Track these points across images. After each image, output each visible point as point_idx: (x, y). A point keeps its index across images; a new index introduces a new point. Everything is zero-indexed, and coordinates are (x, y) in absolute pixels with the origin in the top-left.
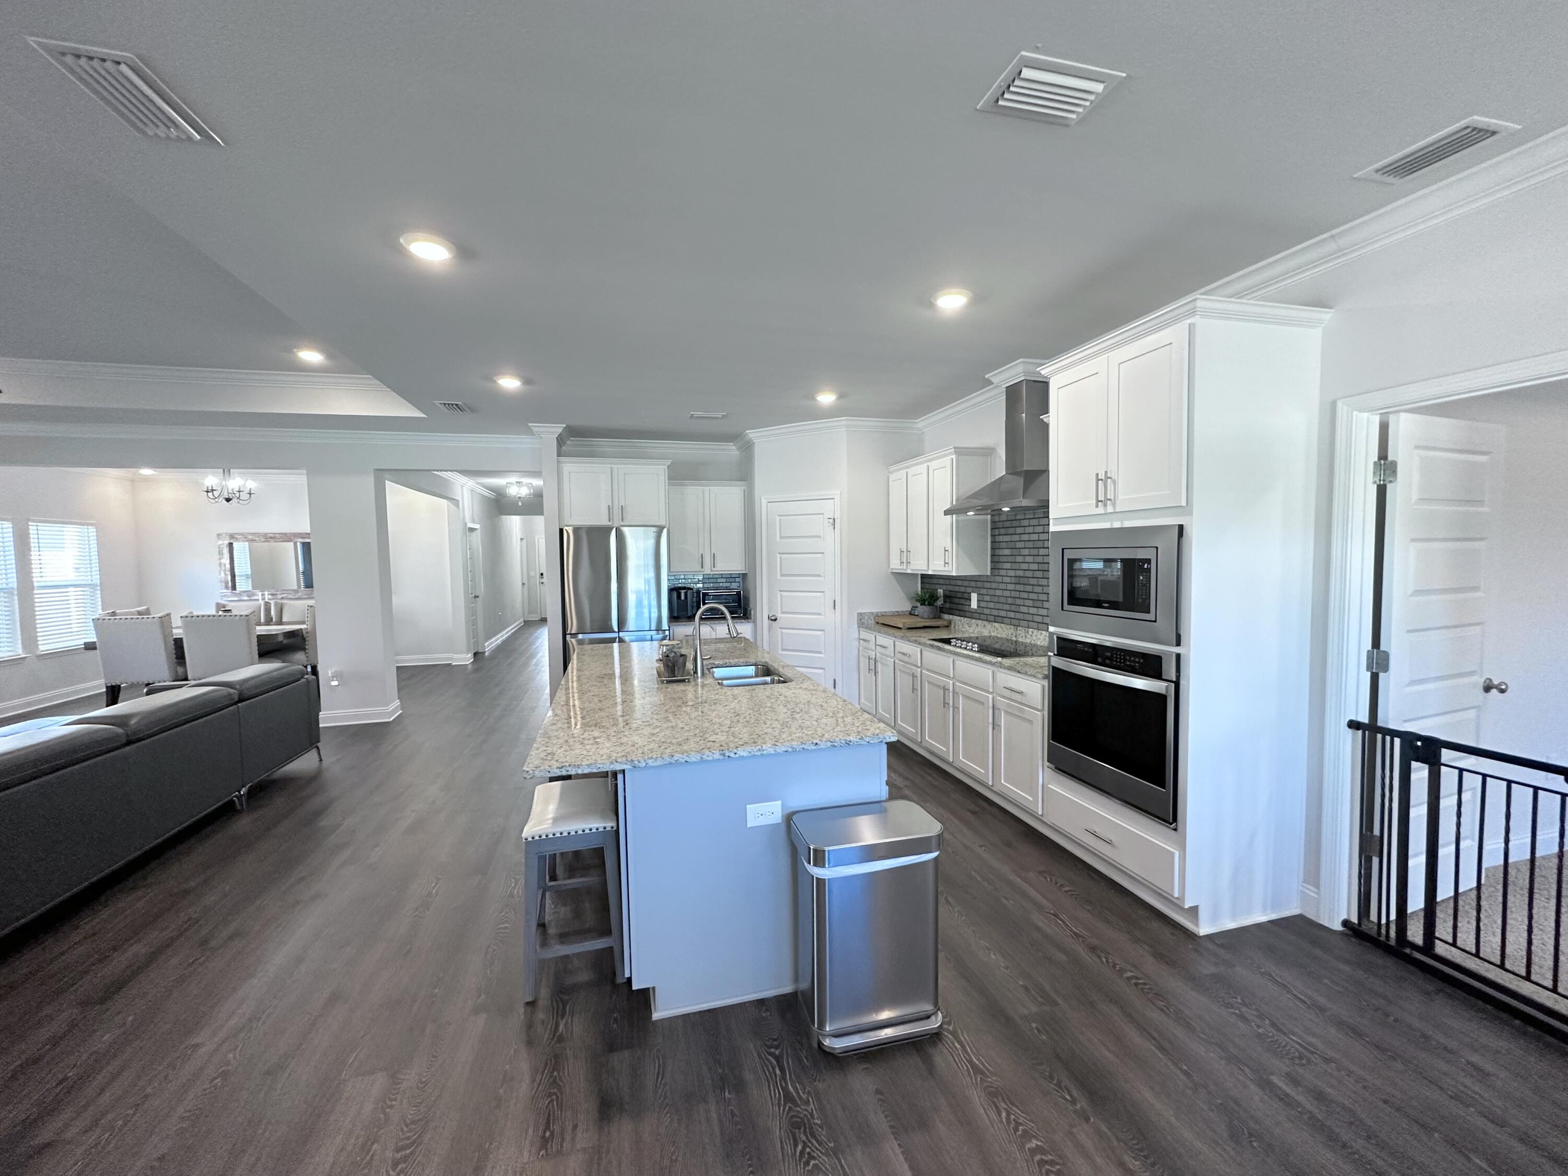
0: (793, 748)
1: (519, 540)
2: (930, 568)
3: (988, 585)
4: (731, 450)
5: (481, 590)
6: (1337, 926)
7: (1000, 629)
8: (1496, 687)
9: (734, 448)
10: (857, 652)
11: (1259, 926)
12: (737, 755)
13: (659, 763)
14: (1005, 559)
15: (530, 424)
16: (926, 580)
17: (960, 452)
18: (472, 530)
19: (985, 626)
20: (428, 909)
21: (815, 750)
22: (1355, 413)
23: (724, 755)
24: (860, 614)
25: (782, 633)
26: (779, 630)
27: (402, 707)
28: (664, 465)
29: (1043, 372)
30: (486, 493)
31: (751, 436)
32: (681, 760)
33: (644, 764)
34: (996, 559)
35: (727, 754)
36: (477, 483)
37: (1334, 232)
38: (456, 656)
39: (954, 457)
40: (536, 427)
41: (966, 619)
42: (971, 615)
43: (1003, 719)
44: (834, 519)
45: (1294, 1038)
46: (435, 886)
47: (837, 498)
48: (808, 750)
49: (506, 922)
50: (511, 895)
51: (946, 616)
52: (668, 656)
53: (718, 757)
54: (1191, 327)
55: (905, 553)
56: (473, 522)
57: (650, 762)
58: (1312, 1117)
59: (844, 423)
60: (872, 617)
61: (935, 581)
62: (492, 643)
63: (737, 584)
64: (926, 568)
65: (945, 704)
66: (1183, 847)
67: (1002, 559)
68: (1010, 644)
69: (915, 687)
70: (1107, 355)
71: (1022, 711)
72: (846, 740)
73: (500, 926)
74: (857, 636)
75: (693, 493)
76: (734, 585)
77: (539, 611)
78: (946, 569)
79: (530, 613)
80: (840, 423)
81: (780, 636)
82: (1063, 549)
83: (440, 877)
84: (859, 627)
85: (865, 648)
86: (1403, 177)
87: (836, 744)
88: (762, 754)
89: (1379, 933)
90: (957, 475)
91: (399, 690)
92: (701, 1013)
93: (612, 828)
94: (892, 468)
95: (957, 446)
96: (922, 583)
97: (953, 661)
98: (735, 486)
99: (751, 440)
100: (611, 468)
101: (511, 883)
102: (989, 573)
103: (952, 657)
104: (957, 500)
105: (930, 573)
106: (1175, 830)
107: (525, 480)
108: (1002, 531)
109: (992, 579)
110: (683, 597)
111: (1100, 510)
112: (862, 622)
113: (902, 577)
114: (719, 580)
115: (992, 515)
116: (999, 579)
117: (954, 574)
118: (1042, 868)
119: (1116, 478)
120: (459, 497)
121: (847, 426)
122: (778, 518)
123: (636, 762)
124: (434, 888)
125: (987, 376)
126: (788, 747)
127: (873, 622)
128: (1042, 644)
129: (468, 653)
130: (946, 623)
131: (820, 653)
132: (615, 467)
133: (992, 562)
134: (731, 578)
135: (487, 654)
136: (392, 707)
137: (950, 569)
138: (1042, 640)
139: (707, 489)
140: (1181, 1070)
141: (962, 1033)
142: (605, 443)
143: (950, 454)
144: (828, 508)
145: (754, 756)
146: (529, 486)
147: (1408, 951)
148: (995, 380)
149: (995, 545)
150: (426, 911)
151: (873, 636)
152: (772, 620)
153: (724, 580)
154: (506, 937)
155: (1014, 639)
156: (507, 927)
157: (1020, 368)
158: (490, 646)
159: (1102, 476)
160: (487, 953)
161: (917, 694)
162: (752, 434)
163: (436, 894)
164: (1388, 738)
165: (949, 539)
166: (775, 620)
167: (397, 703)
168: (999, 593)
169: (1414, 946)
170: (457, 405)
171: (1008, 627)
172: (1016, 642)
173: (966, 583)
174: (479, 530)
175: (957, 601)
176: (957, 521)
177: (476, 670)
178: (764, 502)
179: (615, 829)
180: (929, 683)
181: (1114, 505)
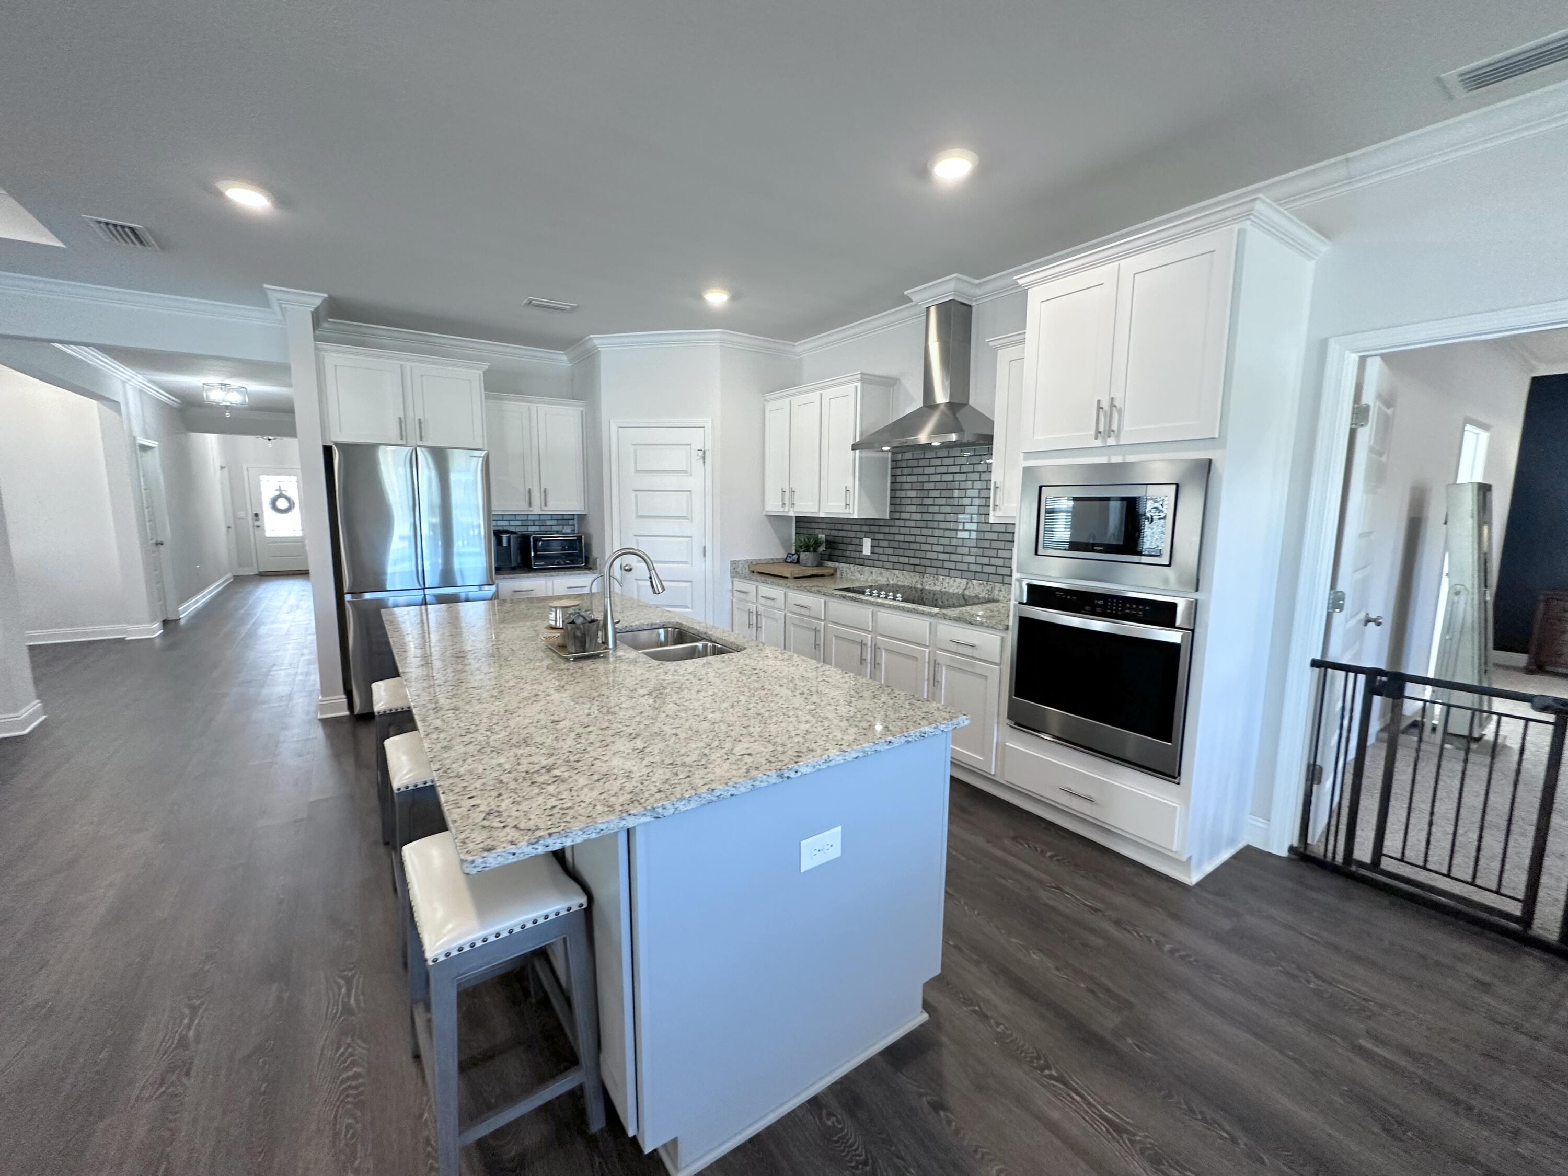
0: (864, 752)
1: (218, 468)
2: (821, 511)
3: (886, 530)
4: (561, 361)
5: (167, 534)
6: (1284, 853)
7: (902, 577)
8: (1374, 621)
9: (565, 358)
10: (729, 606)
11: (1226, 864)
12: (799, 774)
13: (693, 805)
14: (908, 501)
15: (266, 286)
16: (802, 525)
17: (866, 379)
18: (144, 448)
19: (881, 573)
20: (187, 1074)
21: (888, 750)
22: (1347, 352)
23: (781, 776)
24: (733, 563)
25: (638, 586)
26: (635, 583)
27: (45, 709)
28: (478, 369)
29: (1020, 282)
30: (164, 397)
31: (596, 342)
32: (725, 793)
33: (672, 811)
34: (898, 501)
35: (786, 775)
36: (151, 381)
37: (1350, 155)
38: (131, 628)
39: (859, 384)
40: (274, 292)
41: (856, 566)
42: (863, 562)
43: (944, 674)
44: (704, 452)
45: (1341, 987)
46: (191, 1021)
47: (709, 426)
48: (880, 751)
49: (354, 1064)
50: (348, 1010)
51: (830, 564)
52: (573, 622)
53: (774, 781)
54: (1241, 233)
55: (789, 494)
56: (147, 437)
57: (681, 806)
58: (1423, 1081)
59: (717, 336)
60: (746, 566)
61: (814, 525)
62: (189, 607)
63: (571, 528)
64: (817, 510)
65: (862, 660)
66: (1186, 799)
67: (904, 501)
68: (914, 592)
69: (818, 643)
70: (1117, 263)
71: (973, 665)
72: (921, 732)
73: (345, 1075)
74: (730, 587)
75: (514, 408)
76: (567, 529)
77: (255, 562)
78: (847, 511)
79: (241, 565)
80: (712, 336)
81: (635, 588)
82: (1041, 487)
83: (197, 1002)
84: (732, 577)
85: (741, 600)
86: (1469, 91)
87: (910, 739)
88: (829, 766)
89: (1325, 855)
90: (862, 405)
91: (37, 680)
92: (741, 1148)
93: (581, 905)
94: (768, 396)
95: (865, 371)
96: (797, 527)
97: (873, 613)
98: (572, 405)
99: (595, 347)
100: (402, 366)
101: (340, 989)
102: (888, 517)
103: (872, 608)
104: (861, 434)
105: (822, 515)
106: (1178, 784)
107: (236, 383)
108: (906, 471)
109: (891, 523)
110: (505, 544)
111: (1099, 443)
112: (735, 571)
113: (777, 520)
114: (549, 523)
115: (893, 453)
116: (898, 523)
117: (856, 517)
118: (1012, 834)
119: (1122, 407)
120: (120, 399)
121: (722, 341)
122: (632, 448)
123: (660, 810)
124: (189, 1028)
125: (906, 293)
126: (859, 751)
127: (747, 570)
128: (956, 591)
129: (153, 621)
130: (831, 571)
131: (686, 607)
132: (408, 365)
133: (891, 504)
134: (564, 519)
135: (182, 622)
136: (24, 713)
137: (851, 512)
138: (955, 587)
139: (534, 406)
140: (1288, 1056)
141: (1070, 1076)
142: (384, 333)
143: (857, 381)
144: (696, 438)
145: (819, 770)
146: (242, 391)
147: (1354, 868)
148: (915, 298)
149: (896, 486)
150: (185, 1080)
151: (754, 587)
152: (626, 570)
153: (554, 522)
154: (361, 1093)
155: (919, 586)
156: (357, 1076)
157: (952, 286)
158: (187, 610)
159: (1105, 405)
160: (336, 1135)
161: (820, 650)
162: (597, 340)
163: (198, 1040)
164: (1351, 675)
165: (851, 478)
166: (630, 570)
167: (36, 704)
168: (901, 538)
169: (1361, 865)
170: (132, 229)
171: (912, 574)
172: (922, 590)
173: (856, 528)
174: (157, 451)
175: (843, 547)
176: (861, 458)
177: (170, 647)
178: (614, 428)
179: (585, 906)
180: (837, 637)
181: (1118, 437)
